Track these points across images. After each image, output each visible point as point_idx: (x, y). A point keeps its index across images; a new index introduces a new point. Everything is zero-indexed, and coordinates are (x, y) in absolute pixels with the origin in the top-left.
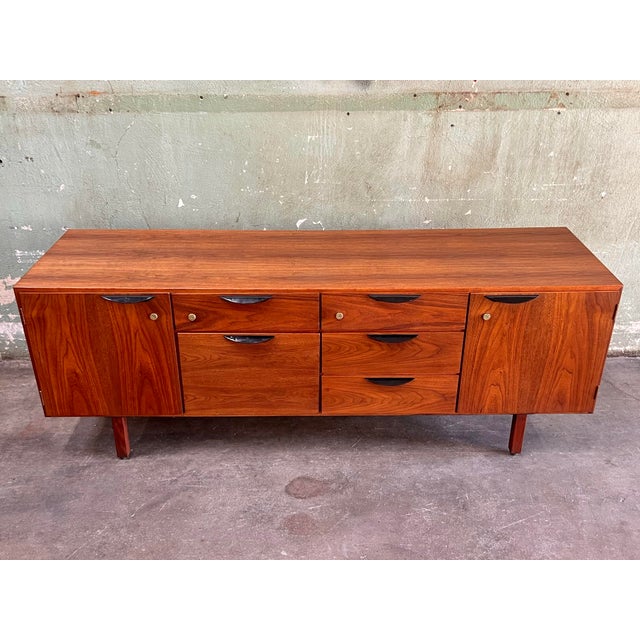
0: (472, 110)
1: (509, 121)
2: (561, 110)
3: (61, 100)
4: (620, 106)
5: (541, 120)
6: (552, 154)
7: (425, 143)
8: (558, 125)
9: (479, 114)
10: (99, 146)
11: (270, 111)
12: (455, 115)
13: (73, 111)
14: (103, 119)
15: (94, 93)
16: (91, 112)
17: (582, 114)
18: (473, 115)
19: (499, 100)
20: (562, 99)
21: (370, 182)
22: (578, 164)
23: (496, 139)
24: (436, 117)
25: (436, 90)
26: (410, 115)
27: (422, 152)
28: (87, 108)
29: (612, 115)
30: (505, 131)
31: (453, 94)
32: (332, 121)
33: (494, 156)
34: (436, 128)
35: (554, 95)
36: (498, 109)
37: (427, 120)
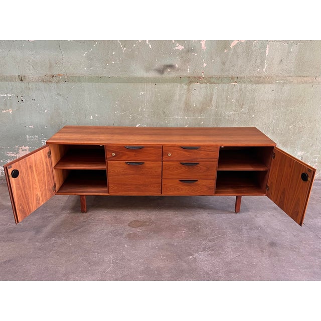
0: (202, 83)
1: (216, 88)
2: (235, 84)
3: (47, 77)
4: (257, 83)
5: (228, 87)
6: (233, 100)
7: (184, 96)
8: (235, 89)
9: (205, 85)
10: (60, 95)
11: (126, 82)
12: (196, 85)
13: (51, 82)
14: (63, 85)
15: (59, 75)
16: (58, 82)
17: (244, 86)
18: (202, 86)
19: (212, 80)
20: (235, 80)
21: (165, 110)
22: (243, 104)
23: (212, 95)
24: (189, 86)
25: (188, 76)
26: (179, 85)
27: (184, 99)
28: (57, 81)
29: (254, 86)
30: (215, 91)
31: (195, 77)
32: (149, 87)
33: (211, 101)
34: (189, 90)
35: (233, 78)
36: (212, 83)
37: (185, 87)
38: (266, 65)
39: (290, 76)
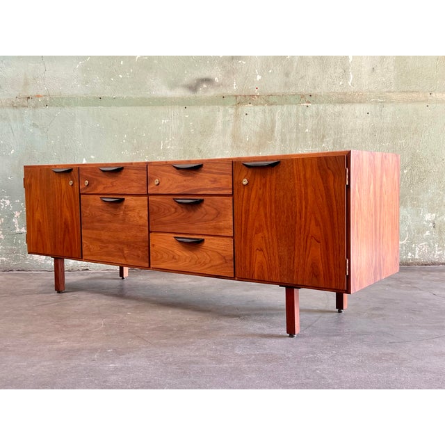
0: (257, 105)
1: (279, 110)
2: (309, 105)
3: (18, 100)
4: (342, 102)
5: (298, 111)
6: (307, 130)
7: (231, 124)
8: (308, 113)
9: (261, 107)
10: (37, 127)
11: (141, 105)
12: (248, 108)
13: (25, 106)
14: (42, 111)
15: (38, 96)
16: (35, 107)
17: (321, 107)
18: (257, 108)
19: (272, 99)
20: (308, 98)
21: (201, 148)
22: (324, 136)
23: (273, 122)
24: (237, 109)
25: (236, 94)
26: (221, 108)
27: (230, 129)
28: (33, 104)
29: (338, 108)
30: (277, 117)
31: (245, 96)
32: (176, 111)
33: (273, 131)
34: (237, 116)
35: (303, 96)
36: (272, 104)
37: (231, 111)
38: (351, 76)
39: (390, 92)
